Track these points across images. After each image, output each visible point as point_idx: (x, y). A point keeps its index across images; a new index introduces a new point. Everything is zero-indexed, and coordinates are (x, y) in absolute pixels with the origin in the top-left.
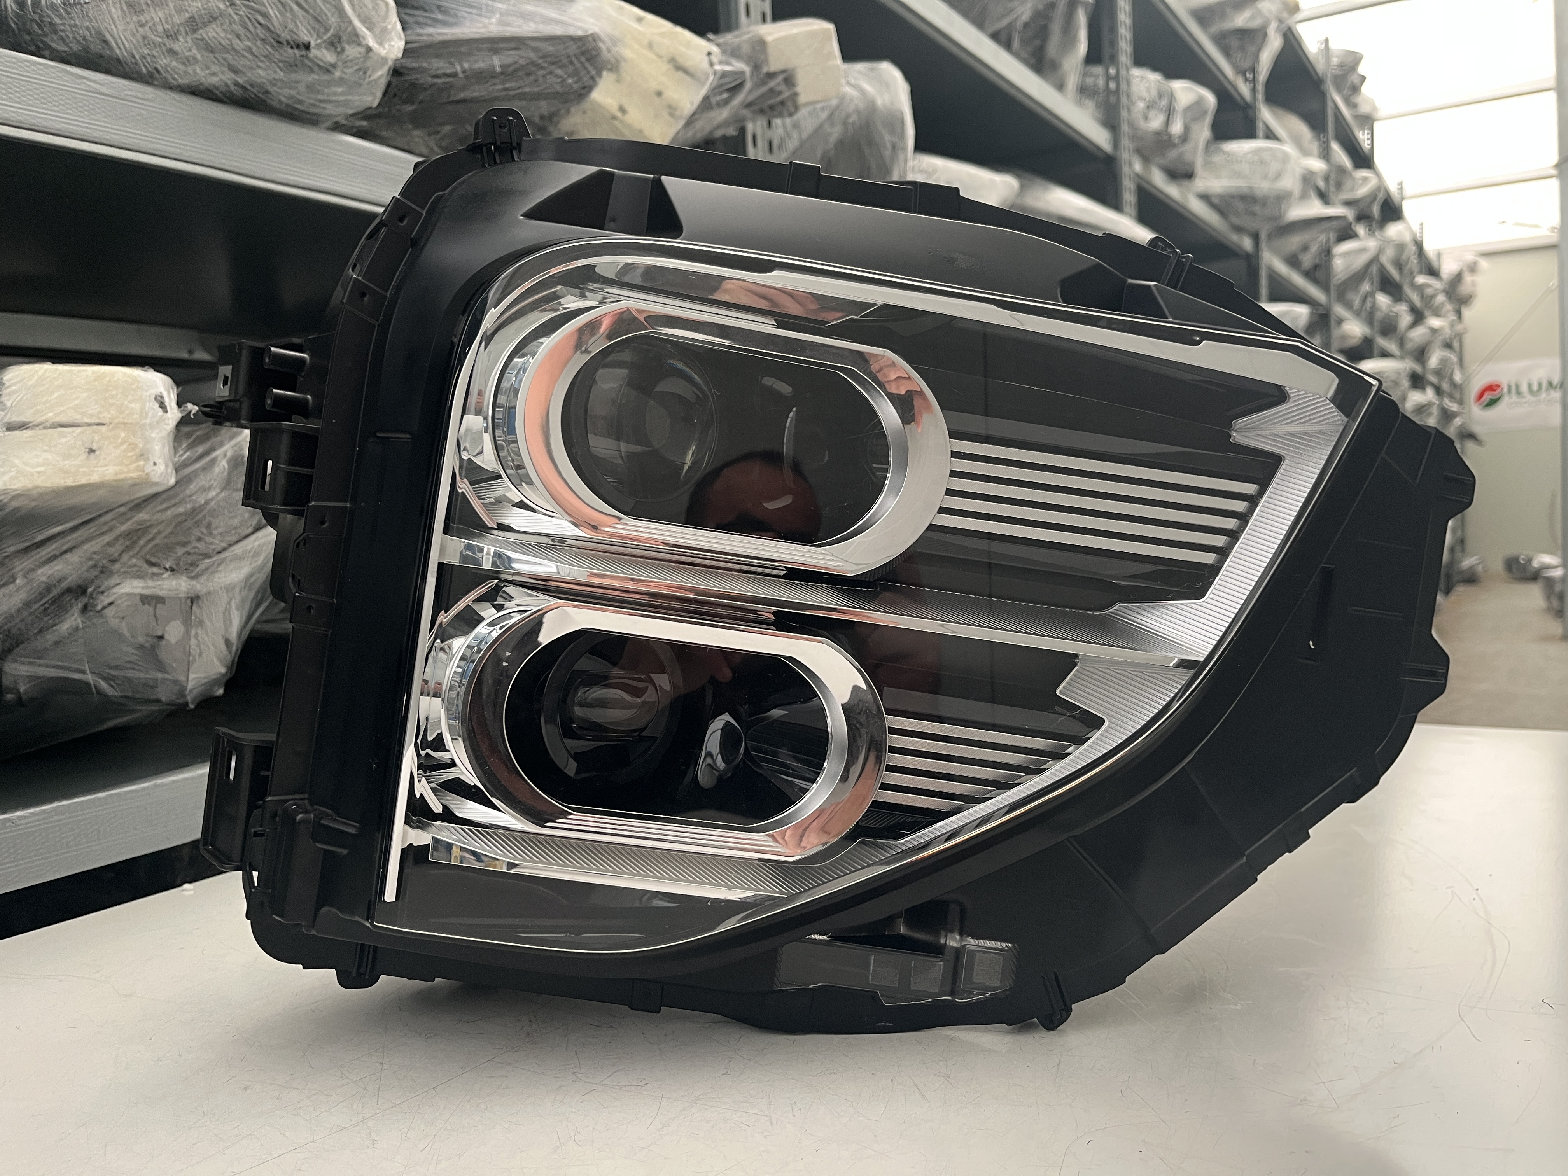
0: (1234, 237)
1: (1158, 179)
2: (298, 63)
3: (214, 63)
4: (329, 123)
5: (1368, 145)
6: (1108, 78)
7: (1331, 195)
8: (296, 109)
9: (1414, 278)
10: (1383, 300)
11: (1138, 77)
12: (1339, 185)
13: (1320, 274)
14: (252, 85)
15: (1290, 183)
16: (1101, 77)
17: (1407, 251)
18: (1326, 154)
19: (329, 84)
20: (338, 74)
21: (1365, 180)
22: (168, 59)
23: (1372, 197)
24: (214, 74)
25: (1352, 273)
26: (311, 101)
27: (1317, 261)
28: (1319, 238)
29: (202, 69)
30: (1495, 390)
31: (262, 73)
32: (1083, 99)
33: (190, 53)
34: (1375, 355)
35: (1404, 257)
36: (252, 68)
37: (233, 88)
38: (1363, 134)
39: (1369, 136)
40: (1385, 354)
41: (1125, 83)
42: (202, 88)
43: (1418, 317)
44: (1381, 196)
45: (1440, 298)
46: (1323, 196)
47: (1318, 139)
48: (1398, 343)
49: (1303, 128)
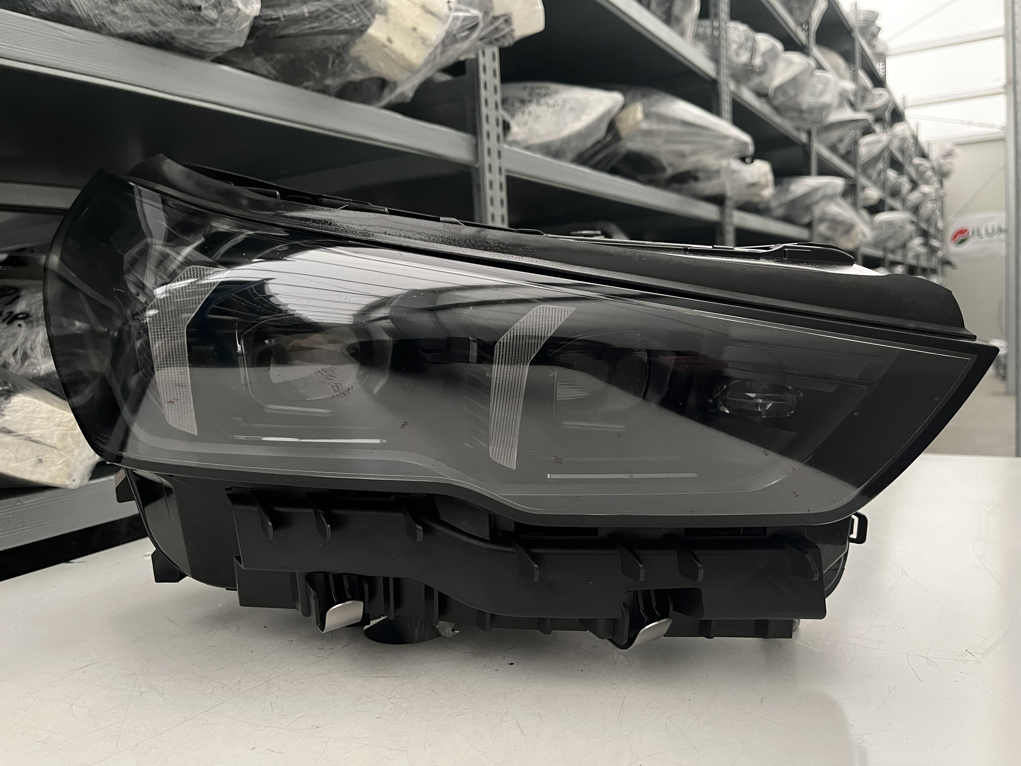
0: (795, 133)
1: (747, 95)
2: (193, 19)
3: (140, 19)
4: (212, 58)
5: (883, 72)
6: (713, 28)
7: (858, 105)
8: (192, 49)
9: (912, 160)
10: (892, 174)
11: (732, 28)
12: (863, 99)
13: (851, 157)
14: (164, 33)
15: (831, 97)
16: (708, 28)
17: (907, 142)
18: (855, 79)
19: (213, 32)
20: (218, 25)
21: (880, 95)
22: (111, 17)
23: (885, 106)
24: (140, 26)
25: (872, 156)
26: (201, 43)
27: (849, 149)
28: (850, 133)
29: (132, 24)
30: (963, 233)
31: (169, 24)
32: (697, 42)
33: (125, 13)
34: (887, 210)
35: (905, 146)
36: (164, 23)
37: (152, 35)
38: (879, 66)
39: (883, 67)
40: (892, 209)
41: (724, 31)
42: (132, 35)
43: (915, 185)
44: (891, 106)
45: (929, 173)
46: (852, 105)
47: (850, 69)
48: (902, 202)
49: (840, 61)
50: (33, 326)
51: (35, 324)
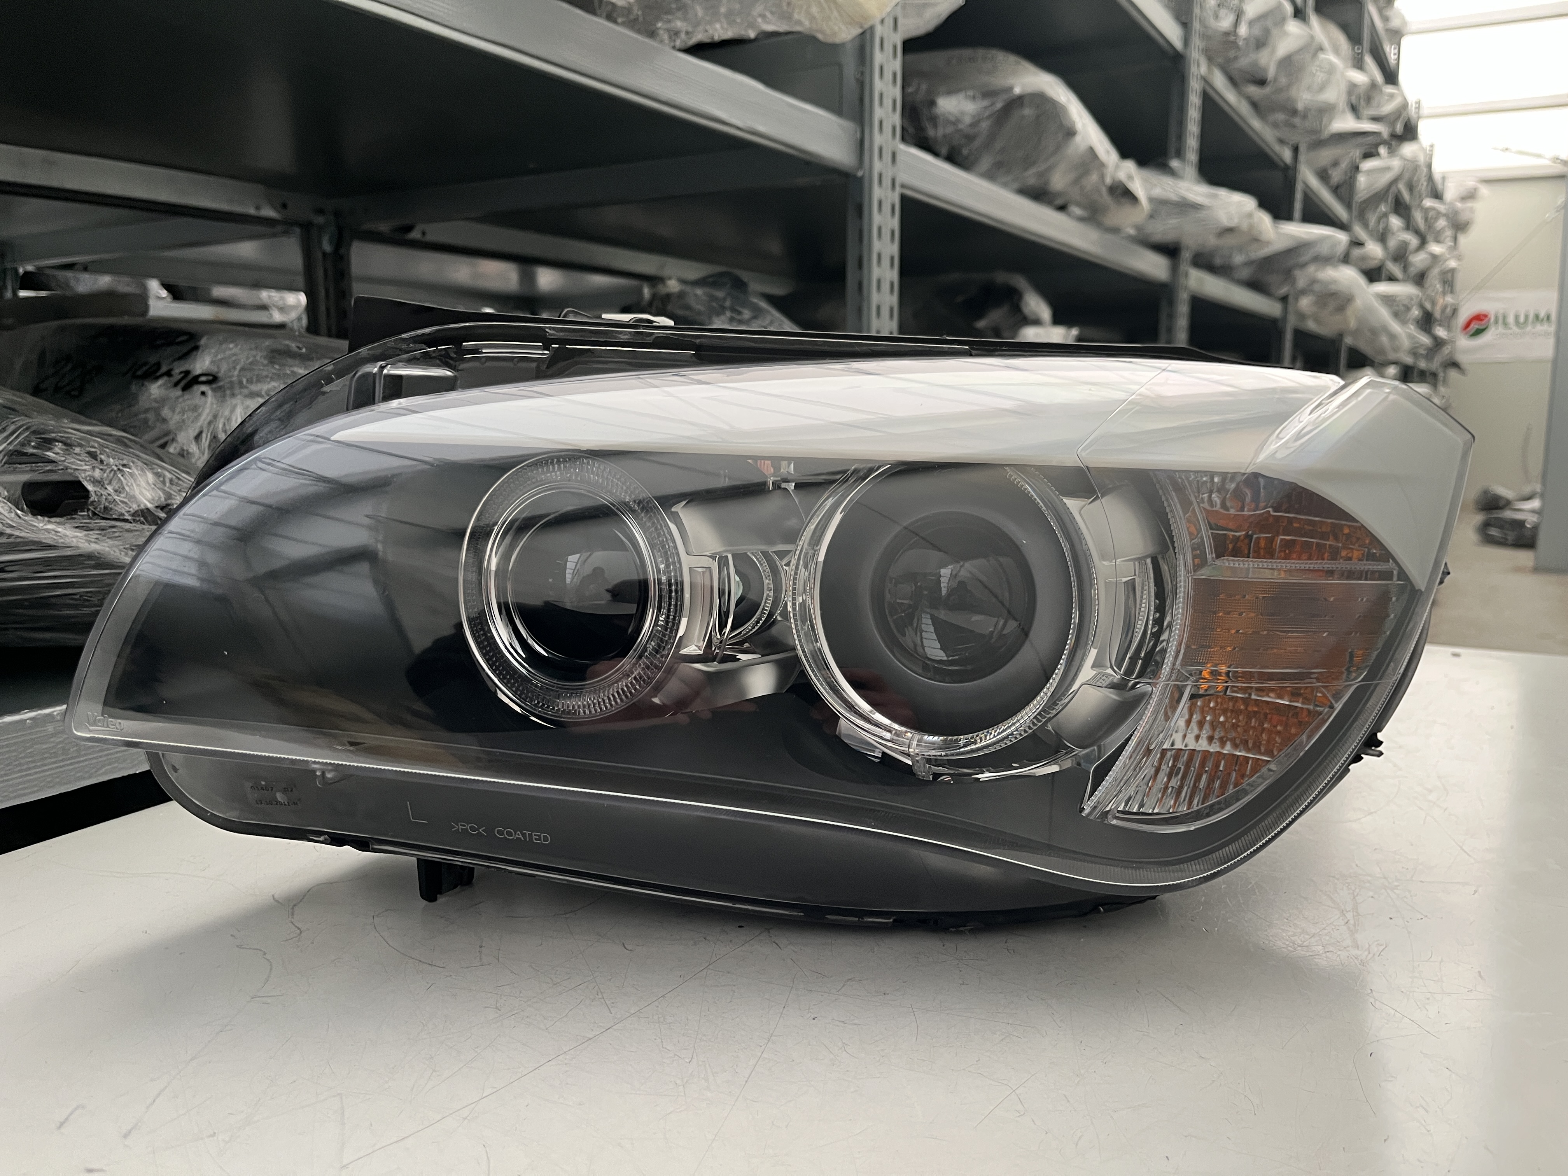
0: (1277, 148)
1: (1219, 81)
5: (1396, 60)
7: (1361, 108)
9: (1422, 200)
10: (1395, 222)
12: (1369, 99)
13: (1345, 192)
15: (1334, 95)
17: (1419, 172)
18: (1363, 67)
21: (1391, 96)
23: (1396, 115)
25: (1375, 191)
27: (1345, 176)
28: (1350, 153)
30: (1482, 320)
34: (1383, 276)
35: (1415, 178)
38: (1391, 49)
39: (1396, 51)
40: (1391, 279)
43: (1422, 242)
44: (1402, 116)
45: (1442, 223)
46: (1354, 109)
47: (1353, 49)
48: (1402, 265)
49: (1341, 38)
50: (224, 396)
51: (228, 392)
